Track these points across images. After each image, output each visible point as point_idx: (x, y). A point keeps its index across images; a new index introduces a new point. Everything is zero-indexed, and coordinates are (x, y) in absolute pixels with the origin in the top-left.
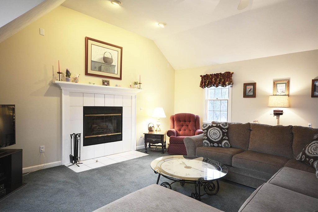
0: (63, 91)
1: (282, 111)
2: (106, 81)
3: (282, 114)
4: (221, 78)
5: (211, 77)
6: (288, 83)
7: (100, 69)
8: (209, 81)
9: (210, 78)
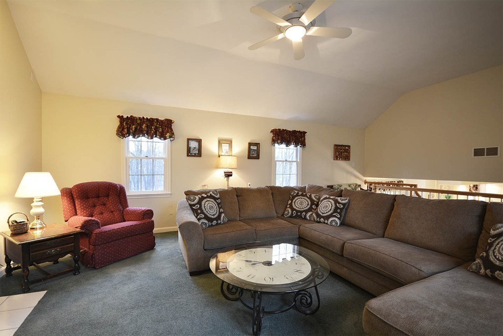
1: (232, 172)
3: (231, 175)
4: (158, 126)
5: (139, 122)
6: (230, 142)
8: (136, 129)
9: (138, 124)
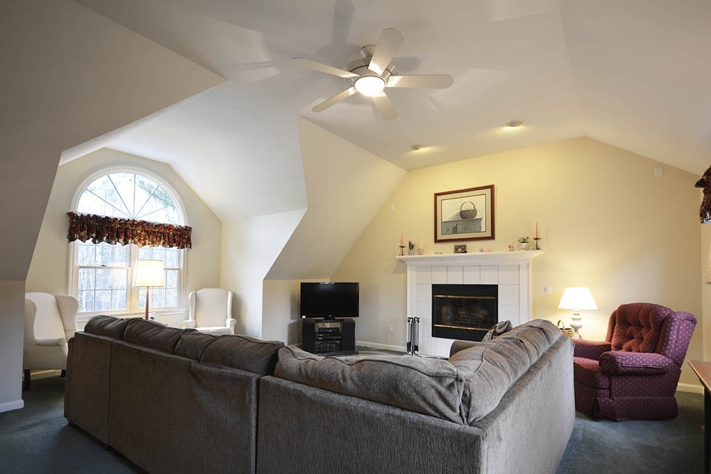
0: (408, 267)
2: (460, 247)
7: (455, 231)
